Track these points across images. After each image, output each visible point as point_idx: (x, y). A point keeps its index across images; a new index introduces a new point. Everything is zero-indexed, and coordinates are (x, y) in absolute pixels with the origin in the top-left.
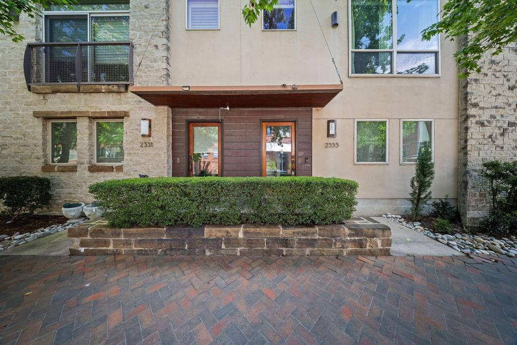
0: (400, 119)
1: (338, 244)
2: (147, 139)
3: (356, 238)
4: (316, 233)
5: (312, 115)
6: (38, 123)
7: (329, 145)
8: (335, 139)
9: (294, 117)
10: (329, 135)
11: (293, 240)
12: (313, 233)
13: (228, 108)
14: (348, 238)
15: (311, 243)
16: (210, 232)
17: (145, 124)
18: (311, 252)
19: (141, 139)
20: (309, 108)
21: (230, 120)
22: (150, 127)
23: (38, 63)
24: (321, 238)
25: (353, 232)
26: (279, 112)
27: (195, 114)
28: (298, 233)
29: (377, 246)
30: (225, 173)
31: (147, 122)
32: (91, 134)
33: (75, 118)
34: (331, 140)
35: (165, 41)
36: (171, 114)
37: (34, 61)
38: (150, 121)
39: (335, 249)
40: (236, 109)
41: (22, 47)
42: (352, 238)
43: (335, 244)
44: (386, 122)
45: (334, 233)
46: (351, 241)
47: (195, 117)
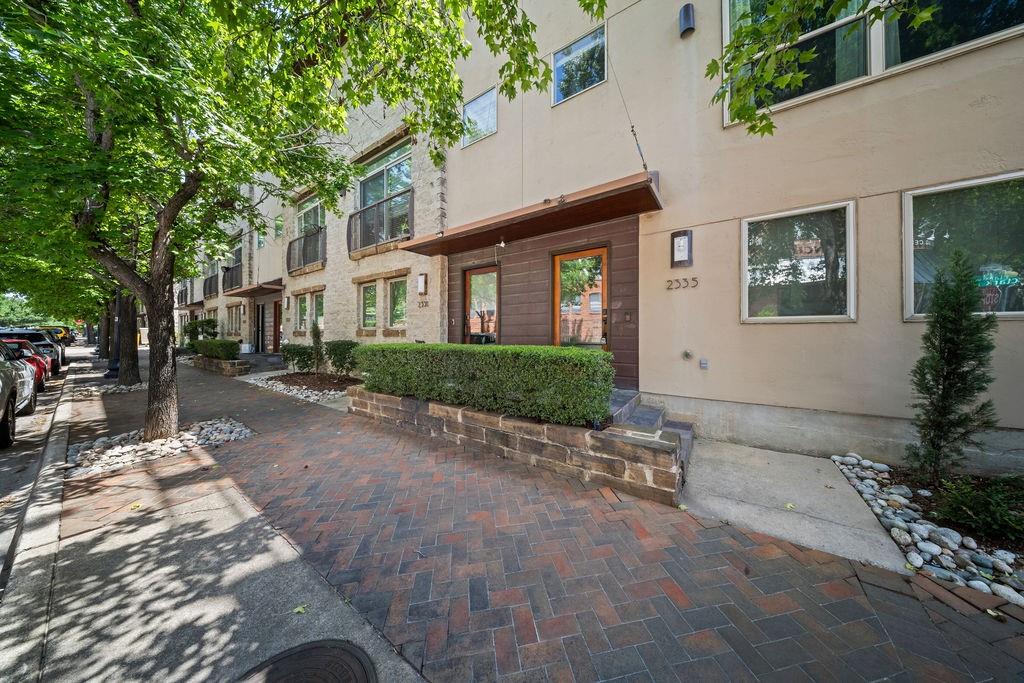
0: (901, 193)
1: (575, 458)
2: (424, 297)
3: (605, 456)
4: (544, 433)
5: (638, 229)
6: (354, 288)
7: (675, 285)
8: (690, 269)
9: (603, 238)
10: (674, 264)
11: (515, 438)
12: (539, 433)
13: (503, 245)
14: (592, 453)
15: (539, 448)
16: (435, 409)
17: (421, 280)
18: (538, 461)
19: (419, 299)
20: (631, 218)
21: (509, 260)
22: (426, 283)
23: (355, 231)
24: (550, 442)
25: (599, 444)
26: (578, 236)
27: (471, 259)
28: (520, 428)
29: (645, 480)
30: (503, 339)
31: (423, 277)
32: (386, 296)
33: (375, 281)
34: (681, 274)
35: (439, 174)
36: (446, 264)
37: (353, 231)
38: (426, 275)
39: (571, 466)
40: (515, 243)
41: (346, 219)
42: (598, 455)
43: (571, 458)
44: (844, 208)
45: (569, 438)
46: (595, 459)
47: (470, 263)
